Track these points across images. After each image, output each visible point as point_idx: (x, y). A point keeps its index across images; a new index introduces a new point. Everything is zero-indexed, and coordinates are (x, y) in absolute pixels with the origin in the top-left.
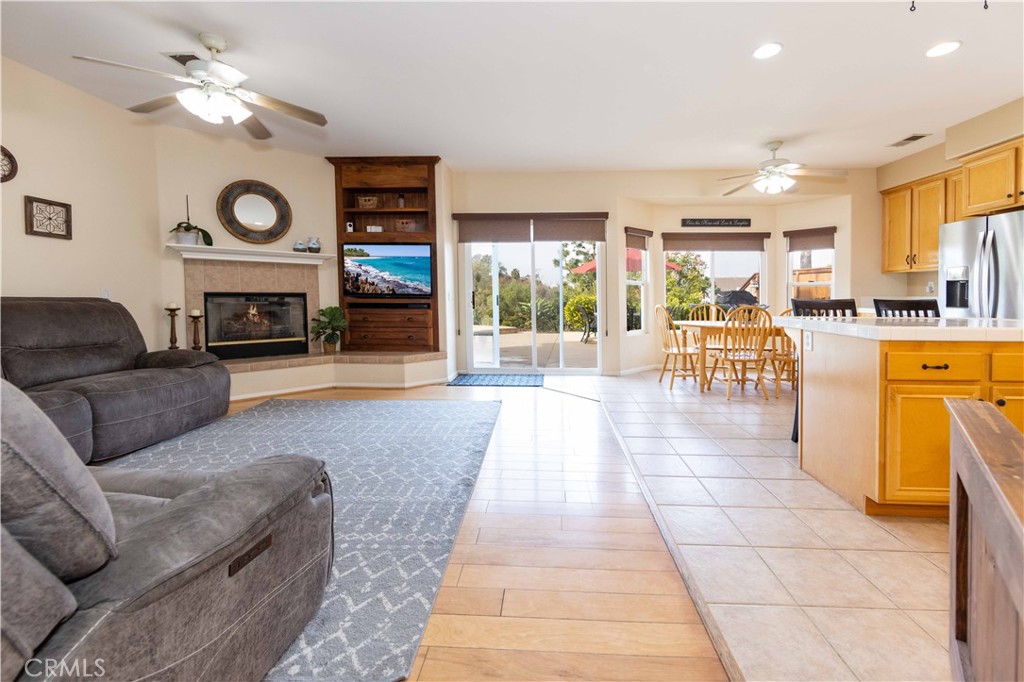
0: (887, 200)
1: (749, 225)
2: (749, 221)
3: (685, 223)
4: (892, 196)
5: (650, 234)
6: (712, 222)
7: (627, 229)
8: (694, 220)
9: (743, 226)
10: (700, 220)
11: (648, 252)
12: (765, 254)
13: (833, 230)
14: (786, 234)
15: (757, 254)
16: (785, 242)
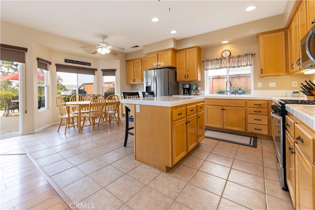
0: (127, 63)
1: (90, 65)
2: (90, 64)
3: (66, 61)
4: (129, 62)
5: (50, 63)
6: (77, 62)
7: (38, 59)
8: (70, 60)
9: (88, 65)
10: (73, 61)
11: (49, 72)
12: (96, 76)
13: (115, 70)
14: (102, 70)
15: (93, 76)
16: (101, 73)
